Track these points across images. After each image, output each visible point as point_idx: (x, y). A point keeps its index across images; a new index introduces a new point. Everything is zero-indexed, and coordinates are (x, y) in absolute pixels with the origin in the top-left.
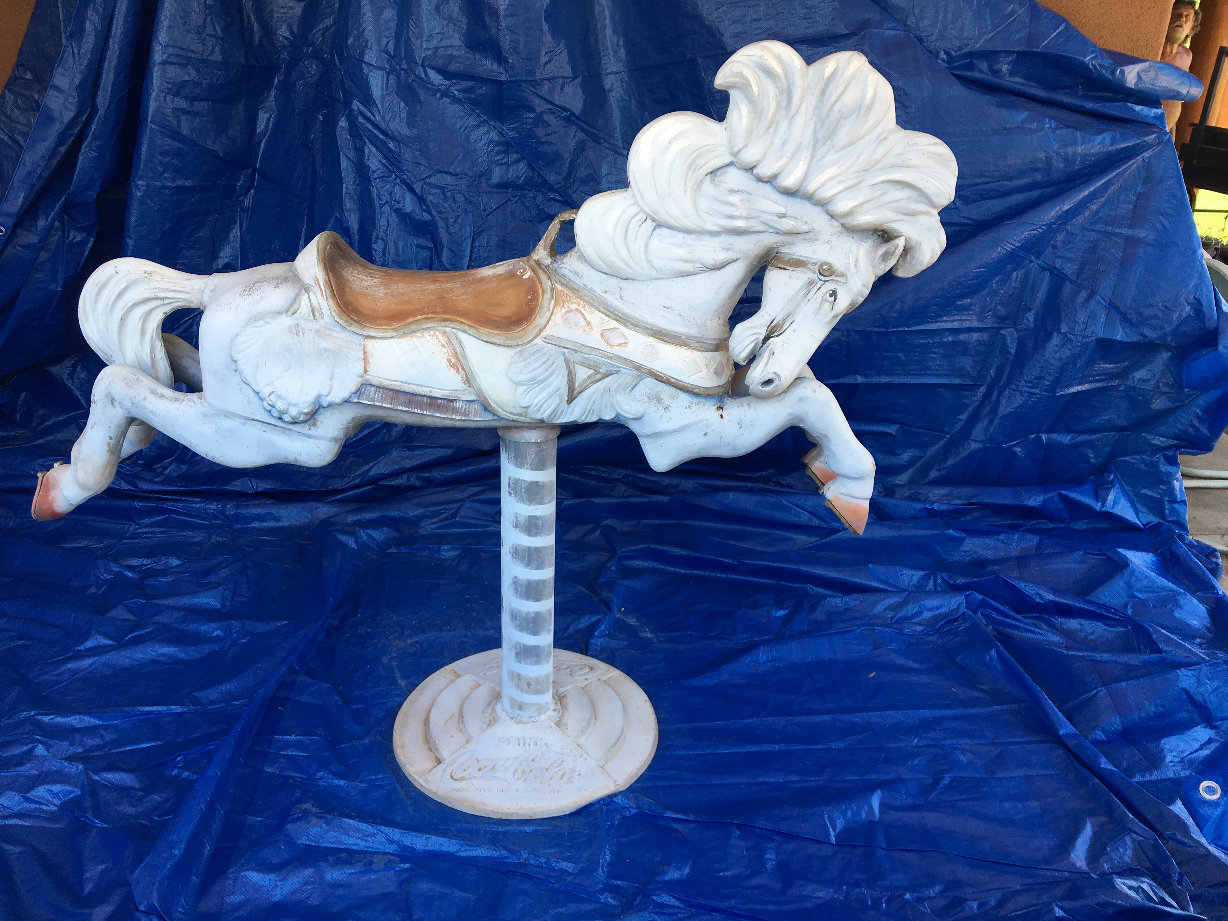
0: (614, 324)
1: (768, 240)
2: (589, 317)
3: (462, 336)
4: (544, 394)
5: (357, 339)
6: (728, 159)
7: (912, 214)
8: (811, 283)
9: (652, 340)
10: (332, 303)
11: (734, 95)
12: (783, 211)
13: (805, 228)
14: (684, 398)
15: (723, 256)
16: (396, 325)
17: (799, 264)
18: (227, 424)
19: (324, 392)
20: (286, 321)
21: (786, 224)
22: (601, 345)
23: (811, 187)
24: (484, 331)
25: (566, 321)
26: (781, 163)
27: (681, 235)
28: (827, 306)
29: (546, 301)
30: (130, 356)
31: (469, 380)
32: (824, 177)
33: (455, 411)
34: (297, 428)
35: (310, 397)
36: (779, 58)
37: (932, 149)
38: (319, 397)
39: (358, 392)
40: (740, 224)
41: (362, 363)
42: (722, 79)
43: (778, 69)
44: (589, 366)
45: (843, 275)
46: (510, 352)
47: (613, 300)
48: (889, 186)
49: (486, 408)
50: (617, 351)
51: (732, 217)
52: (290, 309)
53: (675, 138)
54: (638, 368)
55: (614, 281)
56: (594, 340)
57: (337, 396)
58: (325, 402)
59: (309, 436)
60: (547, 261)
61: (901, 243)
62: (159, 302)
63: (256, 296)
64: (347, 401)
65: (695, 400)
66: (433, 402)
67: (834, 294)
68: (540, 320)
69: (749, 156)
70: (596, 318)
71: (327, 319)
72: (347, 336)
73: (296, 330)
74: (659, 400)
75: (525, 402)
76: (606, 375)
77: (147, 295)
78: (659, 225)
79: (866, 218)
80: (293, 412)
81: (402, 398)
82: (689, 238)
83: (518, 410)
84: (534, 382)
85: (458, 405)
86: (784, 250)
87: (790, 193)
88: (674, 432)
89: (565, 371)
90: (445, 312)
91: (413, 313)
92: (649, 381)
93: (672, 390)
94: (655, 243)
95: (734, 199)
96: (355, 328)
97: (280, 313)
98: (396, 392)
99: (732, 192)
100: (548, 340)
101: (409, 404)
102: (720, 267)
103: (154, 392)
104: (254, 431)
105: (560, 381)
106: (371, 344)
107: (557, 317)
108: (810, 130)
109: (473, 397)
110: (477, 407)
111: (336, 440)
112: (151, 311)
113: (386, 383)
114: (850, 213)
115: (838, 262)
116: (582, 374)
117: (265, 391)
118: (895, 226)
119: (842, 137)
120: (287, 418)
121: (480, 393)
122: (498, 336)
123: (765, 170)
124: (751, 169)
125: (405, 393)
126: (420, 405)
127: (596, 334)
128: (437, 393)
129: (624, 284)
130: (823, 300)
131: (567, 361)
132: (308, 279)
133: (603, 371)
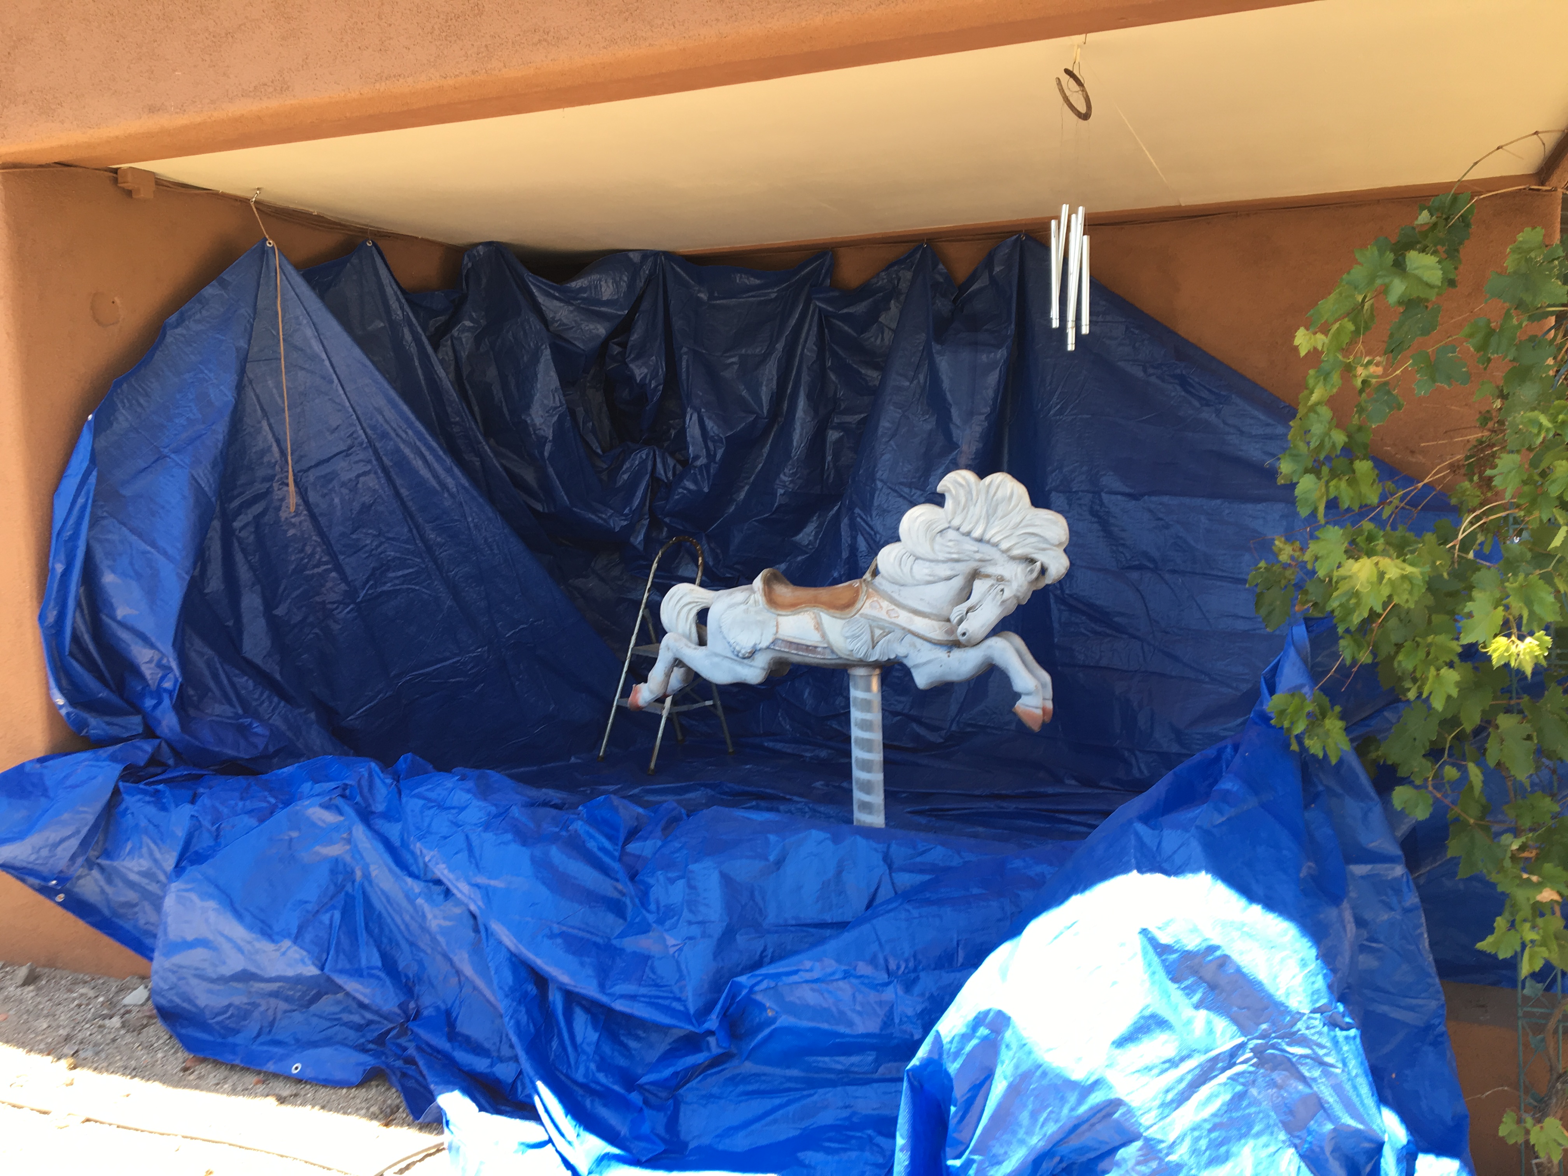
0: (893, 607)
1: (973, 565)
2: (882, 604)
3: (821, 614)
4: (859, 644)
5: (774, 616)
6: (947, 525)
7: (1044, 550)
8: (993, 585)
9: (911, 615)
10: (764, 598)
11: (947, 496)
12: (976, 549)
13: (988, 558)
14: (927, 645)
15: (949, 573)
16: (793, 609)
17: (988, 576)
18: (716, 660)
19: (758, 642)
20: (743, 607)
21: (978, 556)
22: (885, 617)
23: (987, 537)
24: (832, 611)
25: (871, 606)
26: (971, 526)
27: (928, 563)
28: (998, 597)
29: (862, 597)
30: (680, 630)
31: (824, 636)
32: (993, 532)
33: (819, 653)
34: (746, 661)
35: (751, 644)
36: (964, 478)
37: (1046, 516)
38: (755, 645)
39: (773, 643)
40: (955, 556)
41: (775, 628)
42: (940, 488)
43: (964, 483)
44: (881, 629)
45: (1008, 581)
46: (843, 622)
47: (895, 596)
48: (1027, 536)
49: (833, 652)
50: (893, 620)
51: (950, 553)
52: (746, 602)
53: (920, 515)
54: (904, 629)
55: (897, 587)
56: (882, 615)
57: (764, 644)
58: (758, 647)
59: (751, 666)
60: (870, 579)
61: (1038, 564)
62: (694, 604)
63: (733, 596)
64: (768, 648)
65: (934, 647)
66: (807, 648)
67: (1002, 590)
68: (858, 605)
69: (956, 522)
70: (885, 604)
71: (761, 606)
72: (769, 615)
73: (747, 611)
74: (915, 647)
75: (850, 648)
76: (889, 633)
77: (690, 600)
78: (917, 558)
79: (1016, 552)
80: (743, 651)
81: (794, 646)
82: (932, 564)
83: (848, 653)
84: (855, 637)
85: (819, 649)
86: (982, 570)
87: (980, 540)
88: (925, 664)
89: (869, 632)
90: (815, 602)
91: (801, 604)
92: (909, 636)
93: (921, 641)
94: (916, 568)
95: (950, 544)
96: (773, 610)
97: (741, 604)
98: (791, 643)
99: (950, 541)
100: (861, 615)
101: (797, 649)
102: (949, 578)
103: (686, 645)
104: (727, 664)
105: (866, 637)
106: (780, 619)
107: (867, 604)
108: (985, 510)
109: (826, 645)
110: (828, 651)
111: (764, 669)
112: (691, 609)
113: (786, 638)
114: (1008, 550)
115: (1007, 574)
116: (878, 632)
117: (732, 641)
118: (1035, 556)
119: (1000, 513)
120: (740, 655)
121: (828, 642)
122: (838, 613)
123: (965, 529)
124: (958, 529)
125: (795, 643)
126: (802, 650)
127: (884, 612)
128: (809, 643)
129: (902, 588)
130: (997, 594)
131: (870, 626)
132: (756, 589)
133: (887, 630)
